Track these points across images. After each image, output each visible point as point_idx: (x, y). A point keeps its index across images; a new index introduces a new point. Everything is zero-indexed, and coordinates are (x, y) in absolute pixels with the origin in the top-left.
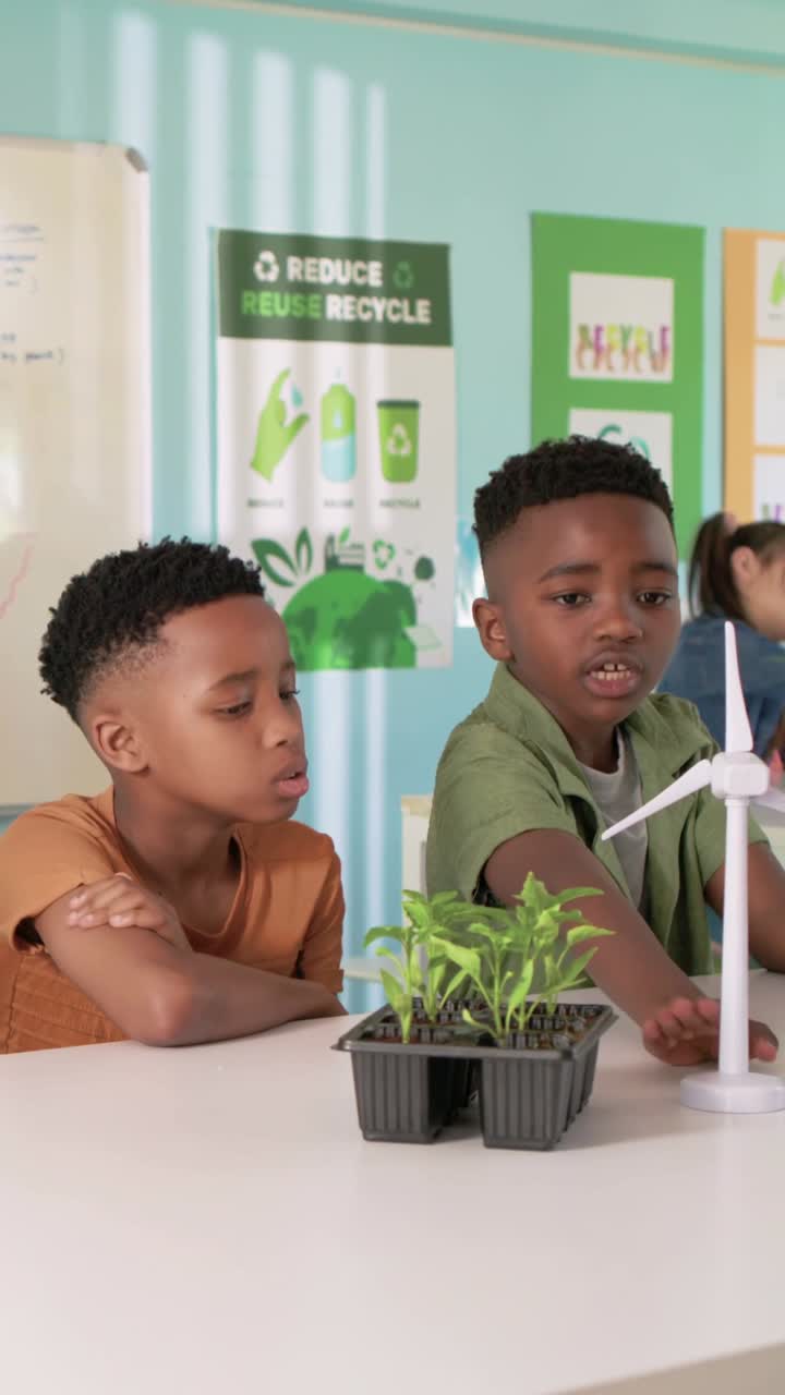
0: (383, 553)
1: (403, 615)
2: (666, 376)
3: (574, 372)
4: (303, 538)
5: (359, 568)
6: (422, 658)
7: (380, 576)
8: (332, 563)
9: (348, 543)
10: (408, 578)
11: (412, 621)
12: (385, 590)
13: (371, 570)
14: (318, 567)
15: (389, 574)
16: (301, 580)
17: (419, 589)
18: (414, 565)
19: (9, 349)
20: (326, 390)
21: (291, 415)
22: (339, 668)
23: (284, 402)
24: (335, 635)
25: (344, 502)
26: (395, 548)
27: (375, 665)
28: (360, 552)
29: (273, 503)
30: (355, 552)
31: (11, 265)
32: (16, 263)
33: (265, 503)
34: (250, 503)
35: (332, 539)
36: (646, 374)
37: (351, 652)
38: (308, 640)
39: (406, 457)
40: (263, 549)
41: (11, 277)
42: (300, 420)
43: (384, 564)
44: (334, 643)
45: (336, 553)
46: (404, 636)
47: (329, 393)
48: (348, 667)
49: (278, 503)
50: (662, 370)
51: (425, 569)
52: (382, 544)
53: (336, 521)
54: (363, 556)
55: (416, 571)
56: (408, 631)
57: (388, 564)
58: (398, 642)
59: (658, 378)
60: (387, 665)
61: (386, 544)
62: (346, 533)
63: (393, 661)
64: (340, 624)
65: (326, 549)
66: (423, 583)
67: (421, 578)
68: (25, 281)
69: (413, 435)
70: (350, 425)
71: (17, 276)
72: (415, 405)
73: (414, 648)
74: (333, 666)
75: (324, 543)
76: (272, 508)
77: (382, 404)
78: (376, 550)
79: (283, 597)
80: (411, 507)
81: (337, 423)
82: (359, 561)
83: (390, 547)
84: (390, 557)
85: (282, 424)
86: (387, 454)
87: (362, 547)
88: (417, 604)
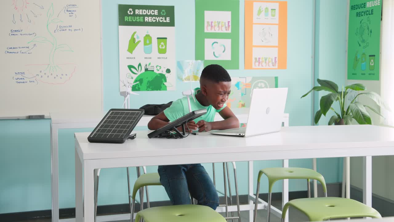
0: (158, 68)
1: (163, 80)
2: (230, 31)
3: (206, 31)
4: (140, 65)
5: (153, 71)
6: (168, 89)
7: (158, 72)
8: (146, 70)
9: (150, 66)
10: (164, 73)
11: (166, 81)
12: (159, 75)
13: (156, 71)
14: (143, 70)
15: (160, 72)
16: (139, 73)
17: (167, 75)
18: (166, 70)
19: (70, 28)
20: (145, 36)
21: (137, 41)
22: (148, 90)
23: (135, 38)
24: (147, 84)
25: (149, 58)
26: (161, 67)
27: (157, 90)
28: (153, 68)
29: (132, 58)
30: (152, 68)
31: (70, 12)
32: (71, 12)
33: (130, 58)
34: (127, 58)
35: (146, 65)
36: (224, 31)
37: (151, 87)
38: (141, 85)
39: (164, 49)
40: (130, 67)
41: (70, 15)
42: (139, 42)
43: (159, 70)
44: (147, 85)
45: (147, 68)
46: (164, 84)
47: (146, 36)
48: (151, 90)
49: (134, 58)
50: (228, 30)
51: (168, 71)
52: (158, 66)
53: (147, 62)
54: (154, 68)
55: (166, 71)
56: (165, 83)
57: (160, 70)
58: (162, 85)
59: (227, 32)
60: (160, 90)
61: (159, 66)
62: (150, 64)
63: (161, 89)
64: (149, 82)
65: (145, 67)
66: (168, 74)
67: (167, 73)
68: (74, 15)
69: (166, 44)
70: (151, 42)
71: (72, 14)
72: (166, 38)
73: (166, 87)
74: (147, 90)
75: (145, 66)
76: (133, 59)
77: (158, 38)
78: (157, 67)
79: (135, 77)
80: (165, 59)
81: (148, 42)
82: (153, 69)
83: (160, 67)
84: (160, 69)
85: (134, 43)
86: (159, 48)
87: (154, 67)
88: (167, 78)
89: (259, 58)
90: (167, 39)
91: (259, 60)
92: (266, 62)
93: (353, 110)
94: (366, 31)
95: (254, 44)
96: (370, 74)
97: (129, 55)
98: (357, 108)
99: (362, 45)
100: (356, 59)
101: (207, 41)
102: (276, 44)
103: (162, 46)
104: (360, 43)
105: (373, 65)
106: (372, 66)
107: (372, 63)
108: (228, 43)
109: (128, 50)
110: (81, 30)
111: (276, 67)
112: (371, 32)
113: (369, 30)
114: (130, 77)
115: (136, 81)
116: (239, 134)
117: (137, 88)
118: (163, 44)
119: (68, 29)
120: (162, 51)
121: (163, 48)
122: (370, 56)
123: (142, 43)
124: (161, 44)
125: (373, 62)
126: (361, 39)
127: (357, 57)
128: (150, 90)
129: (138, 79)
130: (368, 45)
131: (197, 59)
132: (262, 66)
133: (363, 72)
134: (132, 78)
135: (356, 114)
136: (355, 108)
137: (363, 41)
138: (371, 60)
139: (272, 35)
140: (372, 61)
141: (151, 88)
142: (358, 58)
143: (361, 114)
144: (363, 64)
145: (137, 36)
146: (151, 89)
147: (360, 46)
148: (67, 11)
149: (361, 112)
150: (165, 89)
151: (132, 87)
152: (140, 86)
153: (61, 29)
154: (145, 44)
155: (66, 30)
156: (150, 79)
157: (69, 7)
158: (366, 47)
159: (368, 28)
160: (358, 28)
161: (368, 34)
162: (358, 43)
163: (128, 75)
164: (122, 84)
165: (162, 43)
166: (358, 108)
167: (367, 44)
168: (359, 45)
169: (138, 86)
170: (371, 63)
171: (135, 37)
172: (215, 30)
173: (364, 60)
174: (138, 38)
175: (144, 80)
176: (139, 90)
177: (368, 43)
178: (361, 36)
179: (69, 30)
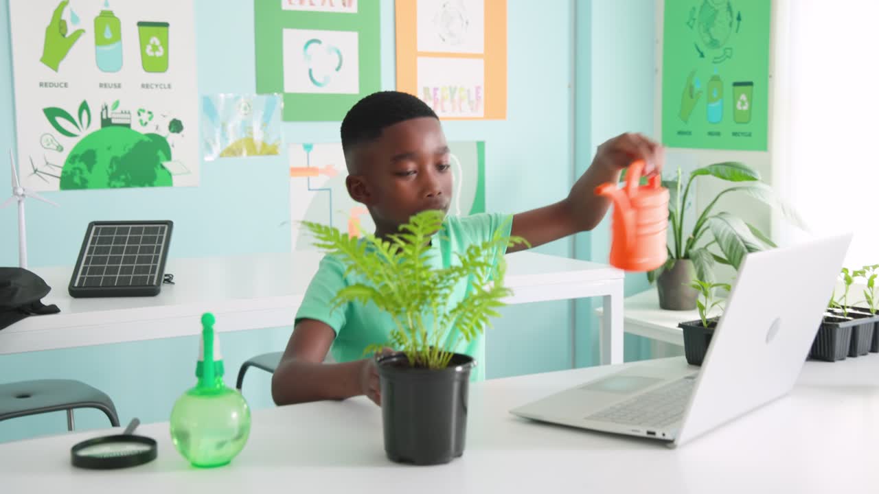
0: (145, 117)
1: (160, 153)
2: (353, 9)
3: (284, 8)
4: (84, 106)
5: (128, 126)
6: (175, 180)
7: (143, 131)
8: (106, 123)
9: (118, 110)
10: (164, 132)
11: (169, 158)
12: (147, 139)
13: (136, 126)
14: (96, 125)
15: (150, 129)
16: (83, 133)
17: (172, 138)
18: (168, 124)
20: (98, 14)
21: (71, 29)
22: (114, 187)
23: (64, 22)
24: (111, 167)
25: (115, 85)
26: (154, 114)
27: (142, 185)
28: (128, 116)
29: (59, 85)
30: (123, 116)
33: (52, 85)
34: (41, 85)
35: (106, 108)
36: (339, 8)
37: (123, 177)
38: (90, 170)
39: (160, 57)
40: (52, 114)
42: (79, 33)
43: (146, 123)
44: (110, 171)
45: (109, 116)
46: (163, 167)
47: (100, 16)
48: (122, 187)
49: (63, 85)
50: (350, 5)
51: (176, 126)
52: (143, 111)
53: (109, 97)
54: (130, 119)
55: (170, 128)
56: (166, 164)
57: (149, 123)
58: (159, 172)
59: (346, 10)
60: (151, 185)
61: (147, 111)
62: (117, 104)
63: (155, 183)
64: (114, 160)
65: (102, 113)
66: (176, 135)
67: (173, 132)
69: (165, 44)
70: (117, 37)
72: (166, 25)
73: (170, 174)
74: (110, 186)
75: (101, 110)
76: (59, 88)
77: (141, 24)
78: (139, 114)
79: (69, 144)
80: (165, 88)
81: (108, 35)
82: (127, 122)
83: (150, 113)
84: (150, 119)
85: (64, 36)
86: (146, 54)
87: (129, 113)
88: (171, 148)
89: (436, 89)
90: (171, 28)
91: (435, 94)
92: (452, 101)
93: (720, 236)
94: (723, 17)
95: (421, 47)
96: (735, 134)
97: (47, 74)
98: (730, 229)
99: (710, 53)
100: (691, 92)
101: (288, 34)
102: (480, 49)
103: (155, 48)
104: (703, 49)
105: (745, 108)
106: (742, 111)
107: (743, 103)
108: (348, 42)
109: (42, 60)
111: (481, 112)
112: (739, 19)
113: (731, 15)
114: (51, 146)
115: (73, 158)
116: (649, 433)
117: (77, 180)
118: (158, 43)
120: (155, 64)
121: (159, 54)
122: (736, 84)
123: (88, 39)
124: (152, 41)
125: (748, 100)
126: (708, 39)
127: (691, 88)
128: (118, 184)
129: (81, 153)
130: (728, 54)
131: (261, 89)
132: (461, 110)
133: (714, 129)
134: (60, 149)
135: (731, 247)
136: (725, 231)
137: (714, 43)
138: (738, 98)
139: (467, 23)
140: (743, 97)
141: (124, 180)
142: (697, 88)
143: (743, 246)
144: (713, 105)
145: (73, 14)
146: (123, 184)
147: (702, 55)
149: (744, 242)
150: (168, 180)
151: (61, 178)
152: (86, 175)
154: (100, 41)
156: (120, 153)
158: (720, 62)
159: (729, 8)
160: (694, 9)
161: (731, 25)
162: (695, 49)
163: (44, 138)
164: (26, 169)
165: (155, 40)
166: (733, 228)
167: (728, 51)
168: (698, 54)
169: (81, 171)
170: (739, 103)
171: (66, 16)
172: (312, 4)
173: (715, 96)
174: (75, 19)
175: (99, 154)
176: (83, 185)
177: (730, 49)
178: (707, 30)
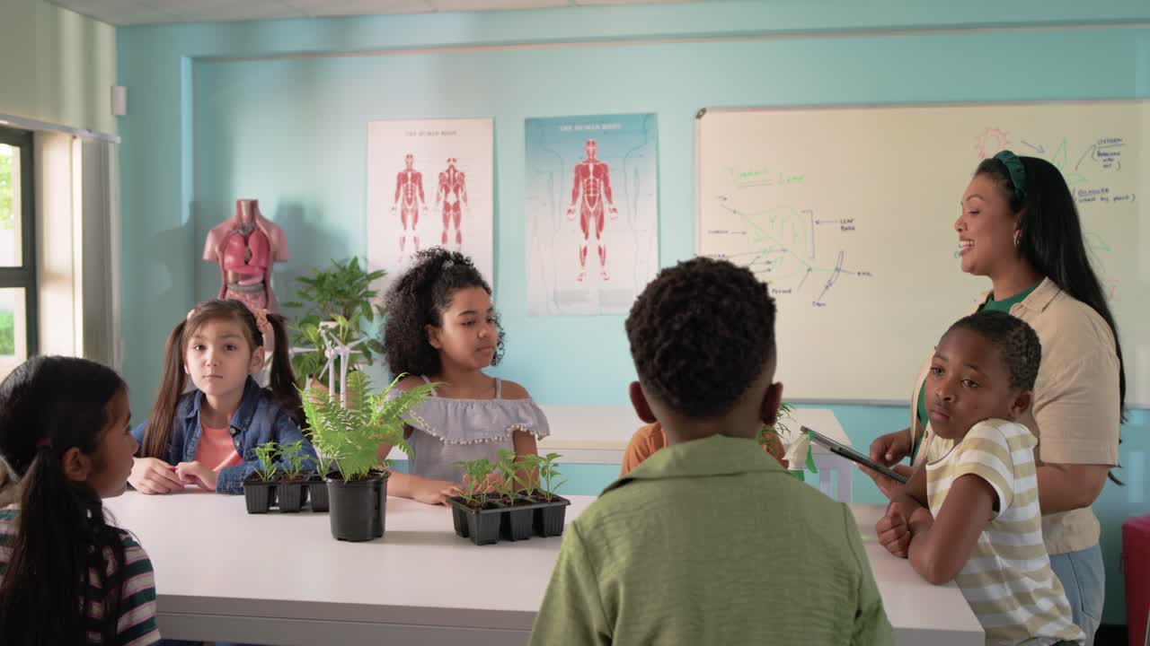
19: (1105, 195)
31: (1105, 158)
32: (1107, 157)
41: (1106, 163)
68: (1114, 164)
71: (1109, 162)
110: (1131, 198)
119: (1098, 197)
148: (1099, 154)
153: (1081, 198)
155: (1094, 199)
157: (1103, 145)
179: (1102, 199)
